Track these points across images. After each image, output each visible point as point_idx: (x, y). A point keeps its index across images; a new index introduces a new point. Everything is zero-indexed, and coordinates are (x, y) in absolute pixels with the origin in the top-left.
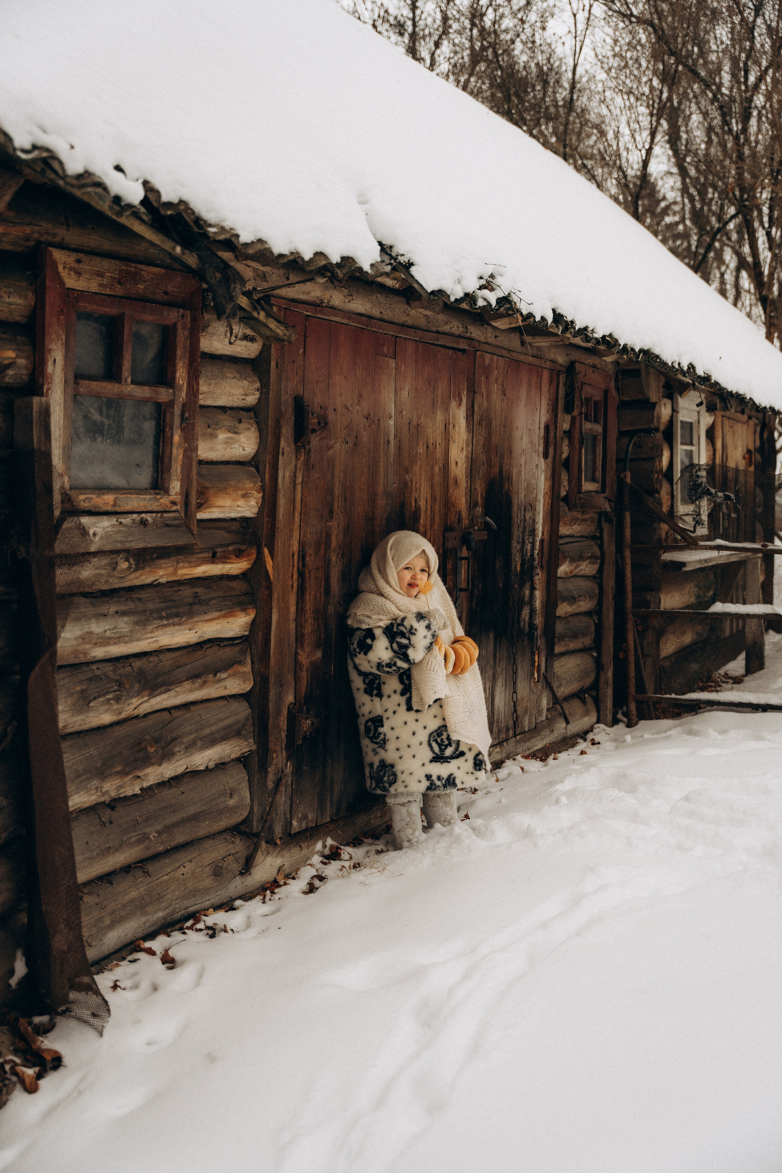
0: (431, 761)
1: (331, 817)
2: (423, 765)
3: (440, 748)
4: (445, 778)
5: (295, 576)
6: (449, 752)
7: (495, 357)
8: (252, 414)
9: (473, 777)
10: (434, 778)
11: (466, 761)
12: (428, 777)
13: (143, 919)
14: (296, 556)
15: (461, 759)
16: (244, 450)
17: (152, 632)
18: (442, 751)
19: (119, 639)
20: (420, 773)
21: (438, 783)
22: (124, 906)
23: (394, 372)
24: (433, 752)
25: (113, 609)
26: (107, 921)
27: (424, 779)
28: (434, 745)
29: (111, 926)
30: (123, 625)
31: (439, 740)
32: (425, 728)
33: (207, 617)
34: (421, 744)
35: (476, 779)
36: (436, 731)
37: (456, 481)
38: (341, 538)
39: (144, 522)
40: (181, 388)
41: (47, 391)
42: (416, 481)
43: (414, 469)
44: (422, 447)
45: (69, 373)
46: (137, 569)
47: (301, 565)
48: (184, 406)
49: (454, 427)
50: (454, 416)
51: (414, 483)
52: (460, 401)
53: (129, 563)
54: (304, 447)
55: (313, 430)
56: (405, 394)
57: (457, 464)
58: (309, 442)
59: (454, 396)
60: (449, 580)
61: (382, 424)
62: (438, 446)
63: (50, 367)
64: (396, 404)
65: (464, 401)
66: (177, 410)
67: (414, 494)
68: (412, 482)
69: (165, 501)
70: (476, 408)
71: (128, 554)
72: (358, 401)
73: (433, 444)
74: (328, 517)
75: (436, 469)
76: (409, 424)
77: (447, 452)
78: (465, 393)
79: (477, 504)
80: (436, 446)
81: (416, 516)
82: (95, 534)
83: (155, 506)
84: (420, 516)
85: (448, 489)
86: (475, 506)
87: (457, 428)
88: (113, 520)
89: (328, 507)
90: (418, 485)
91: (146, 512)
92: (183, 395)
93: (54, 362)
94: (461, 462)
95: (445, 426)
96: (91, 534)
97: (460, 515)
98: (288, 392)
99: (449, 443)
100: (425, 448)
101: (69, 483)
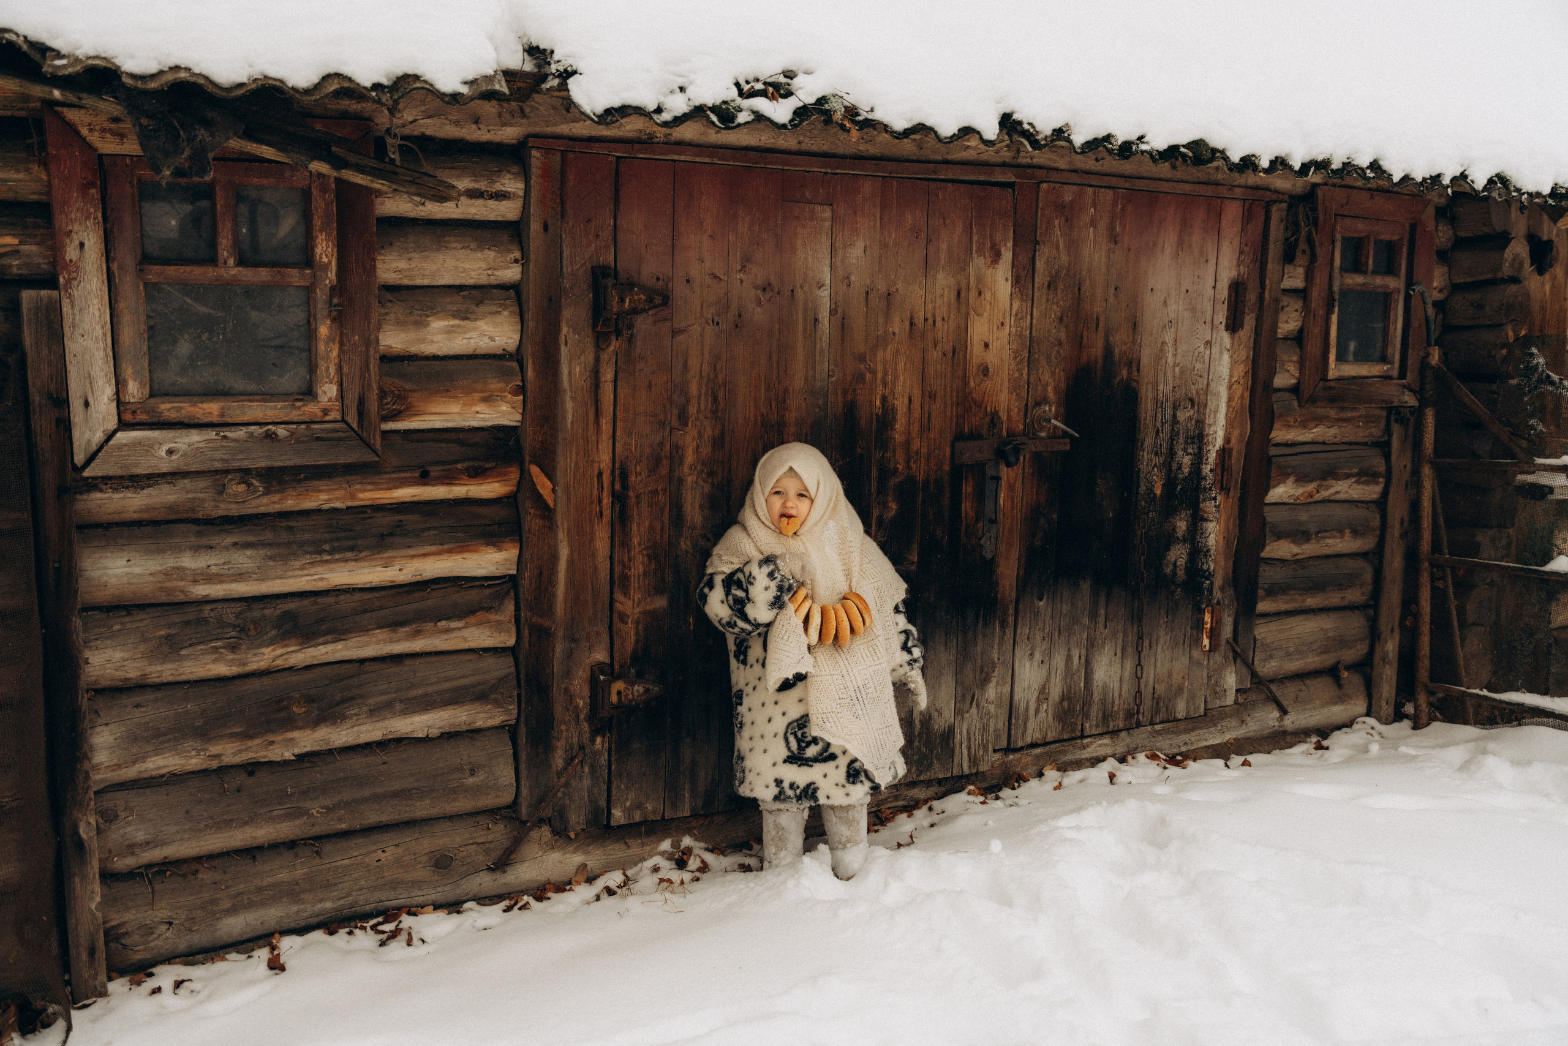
0: (785, 761)
1: (693, 809)
2: (774, 765)
3: (799, 745)
4: (802, 787)
5: (607, 501)
6: (812, 751)
7: (1090, 190)
8: (512, 293)
9: (844, 791)
10: (786, 785)
11: (837, 767)
12: (779, 782)
13: (294, 908)
14: (606, 477)
15: (831, 765)
16: (492, 339)
17: (302, 568)
18: (801, 749)
19: (240, 576)
20: (770, 776)
21: (790, 793)
22: (259, 890)
23: (828, 224)
24: (789, 749)
25: (230, 540)
26: (226, 904)
27: (773, 784)
28: (792, 739)
29: (233, 911)
30: (244, 560)
31: (799, 734)
32: (784, 714)
33: (411, 552)
34: (775, 736)
35: (847, 795)
36: (797, 721)
37: (985, 371)
38: (706, 451)
39: (271, 436)
40: (326, 267)
41: (68, 282)
42: (885, 373)
43: (880, 355)
44: (898, 325)
45: (127, 257)
46: (267, 492)
47: (618, 487)
48: (333, 289)
49: (980, 294)
50: (979, 279)
51: (880, 375)
52: (996, 257)
53: (249, 485)
54: (618, 333)
55: (635, 311)
56: (856, 252)
57: (987, 345)
58: (631, 327)
59: (980, 252)
60: (967, 507)
61: (800, 295)
62: (939, 323)
63: (71, 253)
64: (832, 266)
65: (1007, 255)
66: (321, 294)
67: (880, 390)
68: (874, 373)
69: (311, 409)
70: (1040, 265)
71: (245, 474)
72: (743, 268)
73: (926, 320)
74: (675, 423)
75: (936, 355)
76: (867, 293)
77: (963, 329)
78: (1010, 244)
79: (1045, 400)
80: (934, 322)
81: (885, 419)
82: (170, 452)
83: (295, 415)
84: (894, 420)
85: (965, 383)
86: (1038, 404)
87: (988, 295)
88: (212, 434)
89: (675, 411)
90: (889, 378)
91: (276, 423)
92: (330, 276)
93: (81, 246)
94: (999, 343)
95: (959, 294)
96: (162, 452)
97: (994, 417)
98: (575, 262)
99: (967, 316)
100: (906, 326)
101: (147, 389)
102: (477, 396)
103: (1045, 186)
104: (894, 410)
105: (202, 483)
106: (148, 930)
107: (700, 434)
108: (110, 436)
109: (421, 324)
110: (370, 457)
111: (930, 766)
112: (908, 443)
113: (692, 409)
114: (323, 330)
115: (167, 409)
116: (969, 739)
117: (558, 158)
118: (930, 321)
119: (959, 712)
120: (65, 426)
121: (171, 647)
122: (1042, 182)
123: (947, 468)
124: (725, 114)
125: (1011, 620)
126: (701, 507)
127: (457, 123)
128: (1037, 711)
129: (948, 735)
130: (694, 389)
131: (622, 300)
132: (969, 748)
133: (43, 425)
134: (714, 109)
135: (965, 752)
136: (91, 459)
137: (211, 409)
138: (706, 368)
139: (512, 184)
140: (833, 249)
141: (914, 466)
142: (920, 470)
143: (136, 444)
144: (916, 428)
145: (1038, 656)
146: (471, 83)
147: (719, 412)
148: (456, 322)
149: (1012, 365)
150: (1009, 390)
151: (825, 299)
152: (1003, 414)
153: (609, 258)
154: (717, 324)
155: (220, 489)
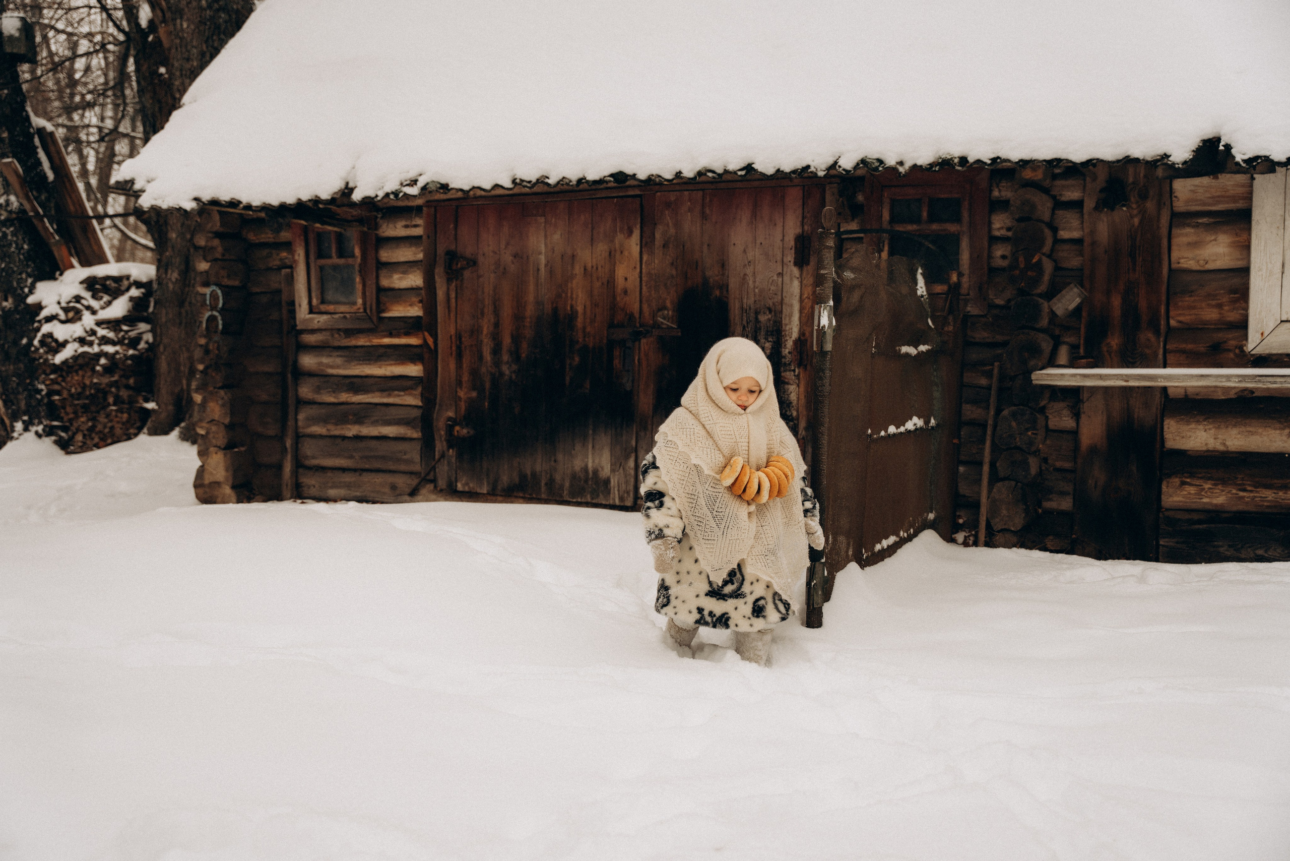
0: (706, 594)
1: (488, 491)
2: (698, 596)
4: (717, 615)
5: (454, 348)
6: (728, 589)
7: (686, 193)
8: (421, 264)
9: (749, 622)
10: (706, 613)
11: (745, 603)
12: (700, 610)
13: (349, 492)
14: (453, 338)
15: (740, 601)
16: (414, 282)
17: (354, 366)
19: (338, 367)
20: (693, 604)
21: (709, 619)
22: (340, 482)
23: (543, 225)
25: (338, 354)
27: (695, 611)
29: (332, 487)
30: (339, 361)
33: (386, 363)
34: (700, 573)
37: (625, 292)
38: (491, 328)
39: (345, 317)
40: (357, 257)
41: (296, 266)
42: (572, 294)
43: (569, 285)
44: (578, 270)
45: (311, 257)
46: (346, 337)
47: (458, 343)
48: (360, 265)
49: (622, 252)
50: (621, 245)
51: (569, 295)
52: (630, 233)
53: (340, 335)
54: (456, 278)
55: (463, 269)
56: (557, 237)
57: (626, 279)
58: (462, 275)
59: (621, 230)
60: (617, 362)
61: (531, 259)
62: (600, 268)
63: (296, 257)
64: (546, 244)
65: (637, 232)
66: (357, 267)
67: (569, 302)
68: (566, 294)
69: (355, 308)
70: (658, 235)
71: (339, 330)
72: (506, 247)
73: (592, 267)
74: (479, 316)
75: (597, 284)
76: (562, 256)
77: (613, 272)
78: (638, 226)
79: (664, 308)
80: (597, 268)
81: (573, 316)
82: (318, 322)
83: (351, 310)
84: (577, 317)
85: (614, 297)
87: (626, 253)
88: (329, 316)
89: (479, 311)
90: (574, 296)
91: (347, 313)
92: (359, 260)
93: (299, 255)
94: (634, 276)
95: (610, 253)
96: (316, 322)
97: (631, 316)
98: (441, 250)
99: (615, 263)
100: (582, 269)
101: (319, 301)
102: (408, 303)
103: (659, 194)
104: (577, 312)
105: (328, 333)
106: (309, 487)
107: (489, 321)
108: (305, 316)
109: (392, 276)
110: (372, 326)
111: (598, 496)
112: (584, 328)
113: (486, 311)
114: (357, 279)
115: (323, 308)
117: (433, 209)
118: (595, 268)
119: (613, 471)
120: (292, 312)
121: (318, 390)
122: (657, 192)
123: (605, 341)
125: (650, 427)
126: (490, 353)
129: (607, 482)
130: (487, 301)
131: (457, 264)
132: (619, 491)
133: (285, 312)
135: (616, 492)
136: (300, 323)
137: (332, 308)
138: (491, 292)
139: (419, 221)
140: (546, 236)
141: (587, 339)
142: (590, 342)
144: (588, 320)
147: (496, 312)
148: (401, 275)
149: (644, 288)
150: (641, 301)
151: (543, 259)
152: (637, 315)
153: (453, 247)
154: (495, 273)
155: (332, 335)
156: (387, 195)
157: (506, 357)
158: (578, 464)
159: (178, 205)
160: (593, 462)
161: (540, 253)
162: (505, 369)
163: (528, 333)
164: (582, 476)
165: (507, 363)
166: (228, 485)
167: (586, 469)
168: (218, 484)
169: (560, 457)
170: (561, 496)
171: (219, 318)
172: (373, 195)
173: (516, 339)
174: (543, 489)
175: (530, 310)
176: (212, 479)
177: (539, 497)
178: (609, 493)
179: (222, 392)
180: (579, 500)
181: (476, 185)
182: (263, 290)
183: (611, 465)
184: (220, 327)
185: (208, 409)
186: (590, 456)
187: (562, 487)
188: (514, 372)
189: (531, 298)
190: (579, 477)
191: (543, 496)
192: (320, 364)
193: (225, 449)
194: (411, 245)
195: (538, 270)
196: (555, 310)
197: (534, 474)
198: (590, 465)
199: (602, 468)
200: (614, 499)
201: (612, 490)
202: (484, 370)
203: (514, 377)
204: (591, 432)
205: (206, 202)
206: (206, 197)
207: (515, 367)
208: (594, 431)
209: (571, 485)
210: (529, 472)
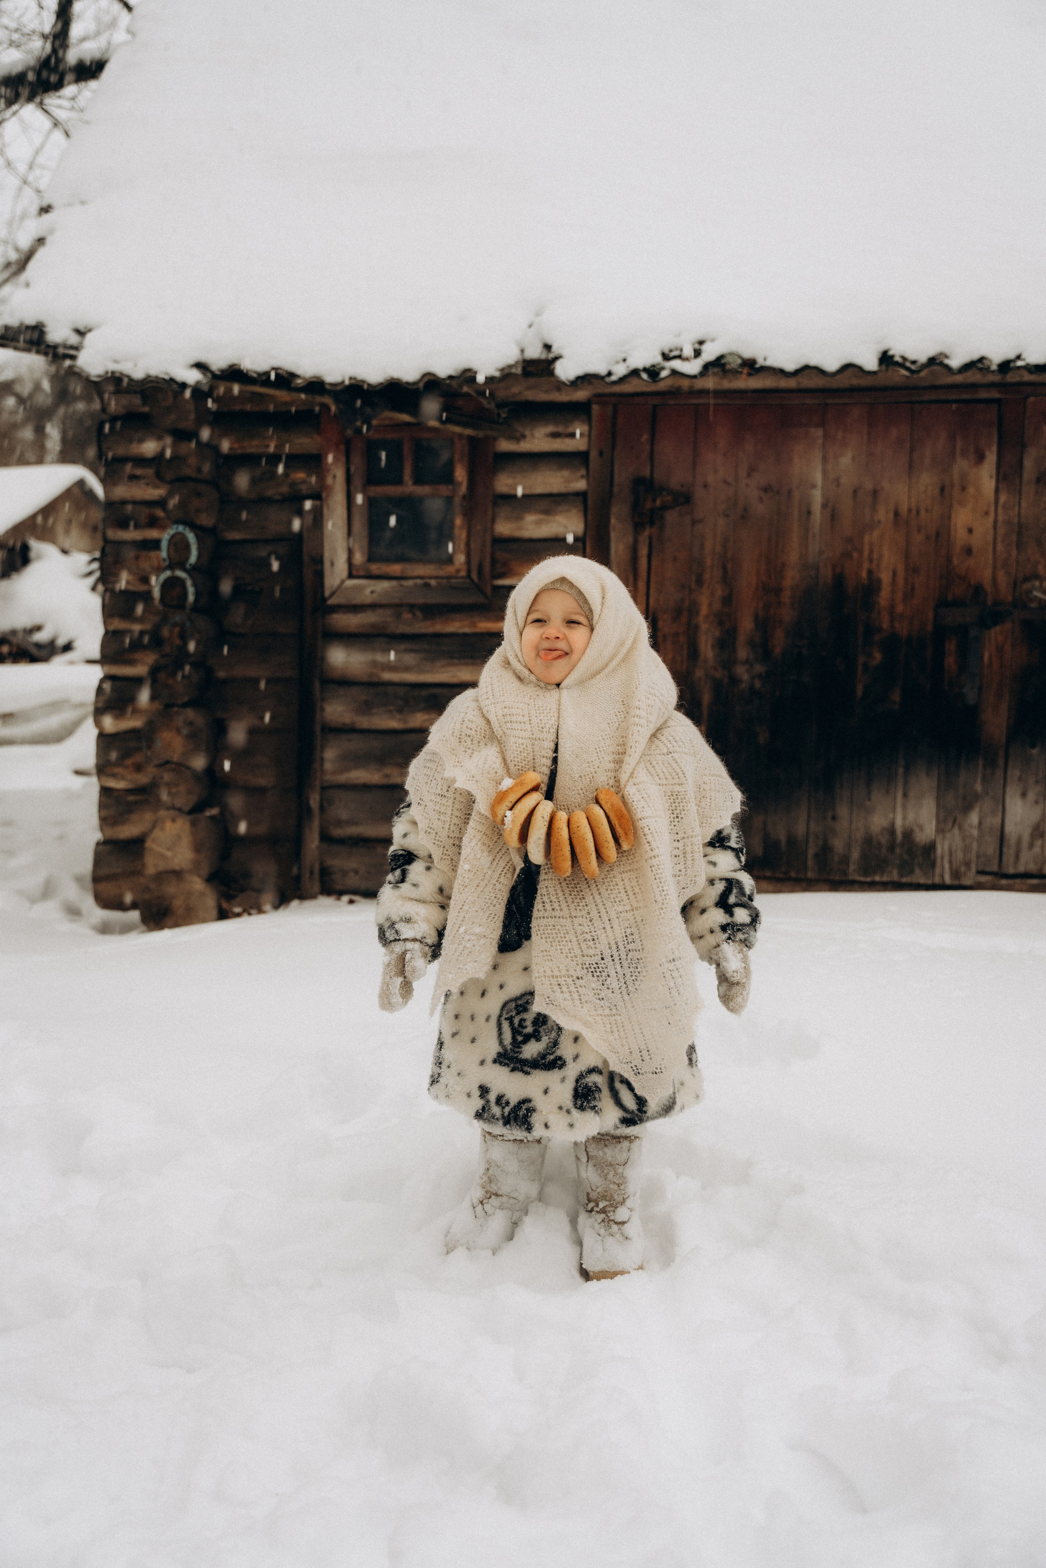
0: (494, 1061)
2: (482, 1063)
3: (514, 1037)
4: (512, 1103)
6: (531, 1050)
9: (568, 1119)
10: (492, 1097)
11: (563, 1080)
12: (483, 1091)
15: (555, 1075)
18: (516, 1044)
20: (473, 1079)
23: (820, 441)
24: (501, 1041)
27: (476, 1093)
28: (505, 1027)
31: (516, 1020)
32: (501, 987)
34: (488, 1018)
35: (571, 1126)
36: (516, 1000)
37: (968, 551)
38: (717, 606)
39: (427, 585)
40: (460, 484)
41: (328, 496)
42: (871, 552)
43: (867, 538)
44: (883, 514)
45: (357, 481)
46: (426, 619)
48: (464, 497)
49: (964, 489)
50: (963, 477)
51: (866, 553)
52: (980, 458)
53: (414, 615)
54: (652, 523)
55: (665, 508)
56: (846, 460)
57: (970, 531)
58: (662, 518)
59: (964, 453)
60: (950, 662)
61: (796, 494)
62: (923, 513)
63: (329, 480)
64: (825, 472)
65: (991, 458)
66: (457, 500)
67: (866, 565)
68: (861, 552)
69: (450, 570)
70: (1028, 463)
71: (412, 607)
72: (749, 475)
73: (910, 511)
74: (693, 586)
75: (918, 538)
76: (855, 491)
77: (947, 518)
78: (994, 448)
80: (918, 513)
81: (871, 588)
82: (372, 592)
83: (441, 573)
84: (879, 589)
85: (949, 559)
86: (1026, 579)
87: (971, 490)
88: (394, 583)
89: (693, 578)
90: (875, 556)
91: (430, 578)
92: (463, 489)
93: (334, 477)
94: (983, 528)
95: (942, 489)
96: (368, 592)
97: (978, 589)
98: (622, 475)
99: (950, 507)
100: (891, 515)
101: (366, 557)
103: (1032, 399)
104: (879, 581)
105: (388, 612)
106: (345, 873)
107: (713, 594)
108: (343, 582)
109: (520, 518)
110: (482, 600)
111: (912, 872)
112: (892, 607)
113: (707, 576)
114: (458, 521)
115: (375, 568)
116: (951, 855)
117: (610, 409)
118: (914, 512)
119: (940, 830)
120: (320, 575)
121: (366, 708)
122: (1028, 397)
123: (930, 628)
124: (653, 372)
125: (1001, 762)
126: (713, 646)
127: (546, 391)
128: (1031, 845)
129: (930, 848)
130: (709, 562)
131: (654, 501)
132: (951, 862)
133: (308, 574)
134: (645, 370)
135: (947, 866)
136: (333, 594)
137: (396, 569)
138: (718, 548)
139: (580, 428)
140: (825, 460)
141: (897, 625)
142: (903, 629)
143: (354, 588)
144: (899, 596)
145: (1031, 796)
146: (502, 370)
147: (727, 579)
148: (542, 517)
149: (1000, 547)
150: (995, 567)
151: (817, 496)
152: (988, 587)
153: (646, 472)
154: (727, 516)
155: (398, 616)
156: (635, 373)
157: (742, 653)
158: (878, 821)
159: (167, 374)
160: (904, 818)
161: (814, 486)
162: (742, 672)
163: (788, 615)
164: (884, 840)
165: (747, 662)
166: (199, 876)
167: (892, 831)
168: (178, 874)
169: (843, 811)
170: (845, 874)
171: (189, 583)
172: (603, 371)
173: (764, 624)
174: (810, 863)
175: (792, 577)
176: (162, 866)
177: (802, 876)
178: (933, 865)
179: (190, 714)
180: (877, 878)
181: (813, 363)
182: (248, 537)
183: (938, 821)
184: (191, 598)
185: (159, 744)
186: (899, 809)
187: (845, 860)
188: (760, 676)
189: (793, 557)
190: (879, 844)
191: (810, 875)
192: (374, 664)
193: (190, 813)
194: (561, 468)
195: (809, 513)
196: (839, 580)
197: (792, 841)
198: (899, 823)
199: (921, 828)
200: (942, 876)
201: (939, 861)
202: (699, 673)
203: (758, 684)
204: (901, 771)
205: (218, 373)
206: (219, 362)
207: (759, 668)
208: (907, 769)
209: (864, 856)
210: (783, 838)
